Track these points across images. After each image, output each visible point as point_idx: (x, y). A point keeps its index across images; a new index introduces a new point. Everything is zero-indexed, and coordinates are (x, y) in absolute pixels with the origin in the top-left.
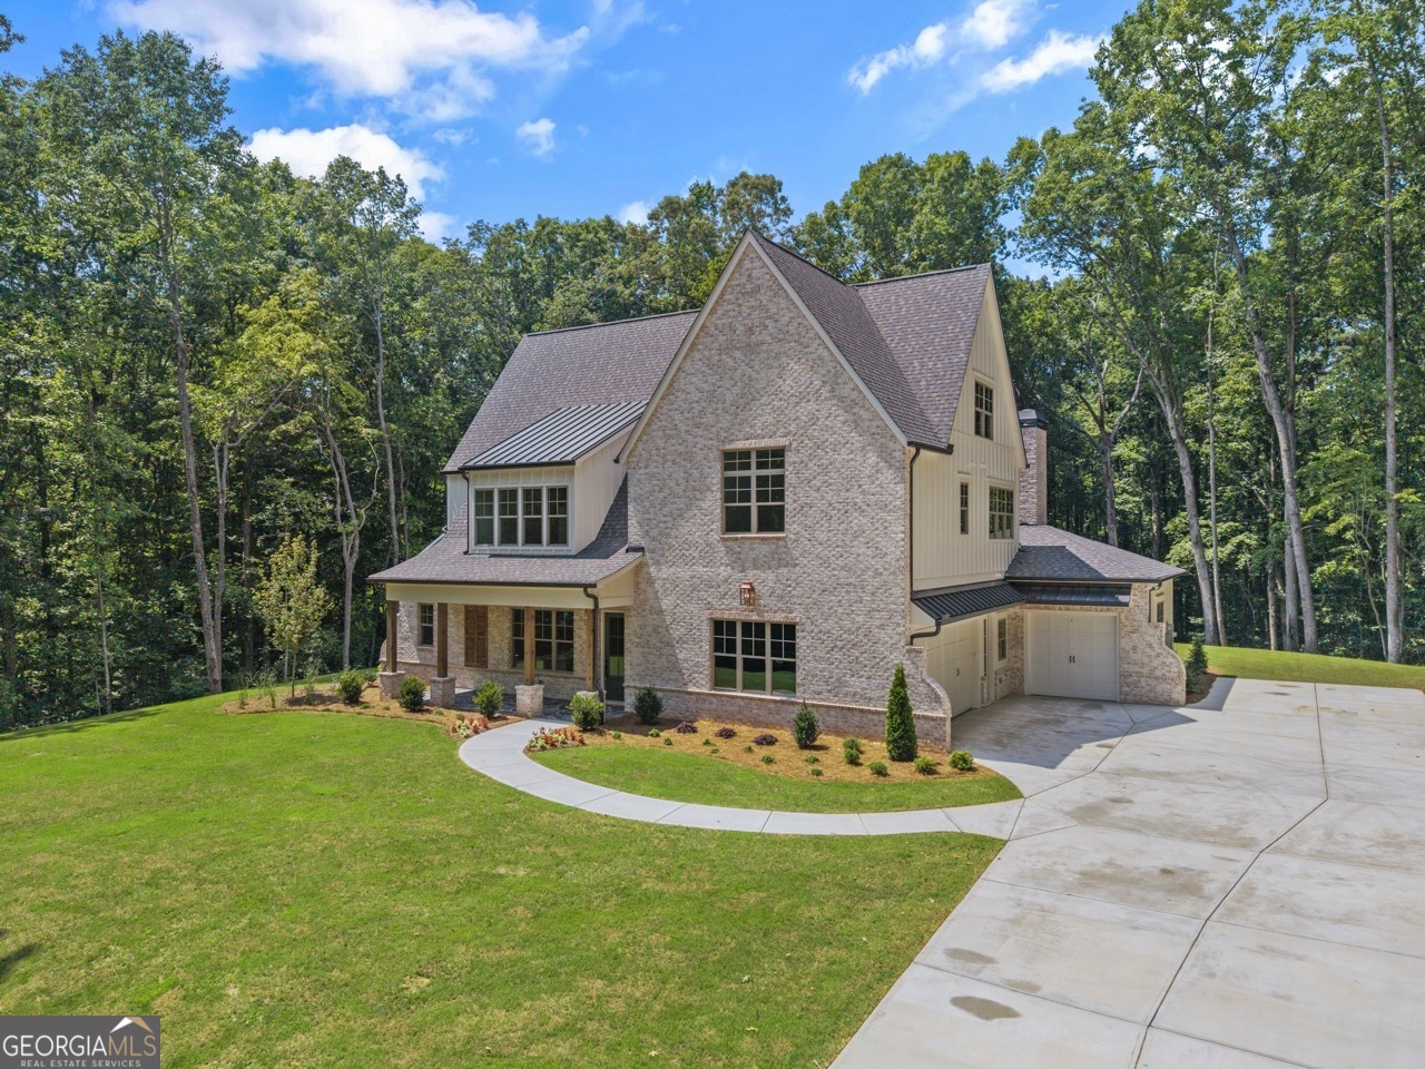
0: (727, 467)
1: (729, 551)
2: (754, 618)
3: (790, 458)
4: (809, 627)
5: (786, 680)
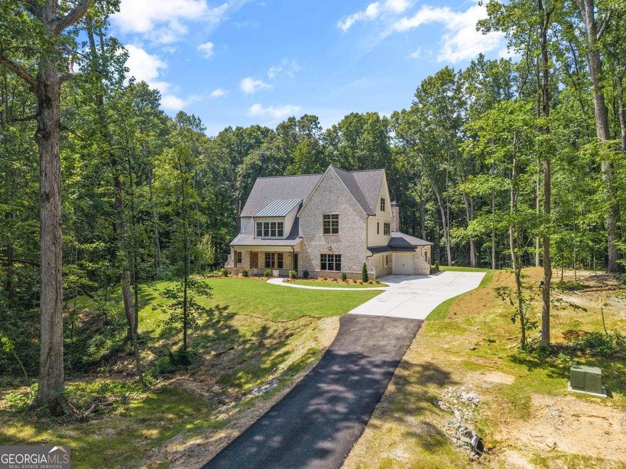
0: (324, 218)
1: (325, 238)
2: (331, 253)
3: (340, 217)
4: (344, 255)
5: (338, 267)
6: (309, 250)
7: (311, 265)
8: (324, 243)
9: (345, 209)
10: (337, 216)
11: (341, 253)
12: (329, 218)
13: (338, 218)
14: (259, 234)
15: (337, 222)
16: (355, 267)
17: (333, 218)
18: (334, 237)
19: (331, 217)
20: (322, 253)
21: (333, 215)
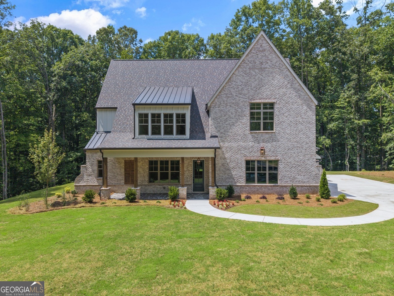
0: (251, 109)
1: (253, 137)
2: (263, 159)
3: (276, 106)
4: (283, 161)
5: (274, 178)
6: (227, 155)
7: (231, 177)
8: (251, 144)
9: (285, 94)
10: (272, 105)
11: (279, 158)
12: (260, 108)
13: (273, 108)
14: (143, 131)
15: (272, 114)
16: (299, 178)
17: (264, 108)
18: (267, 136)
19: (262, 106)
20: (249, 159)
21: (265, 104)
